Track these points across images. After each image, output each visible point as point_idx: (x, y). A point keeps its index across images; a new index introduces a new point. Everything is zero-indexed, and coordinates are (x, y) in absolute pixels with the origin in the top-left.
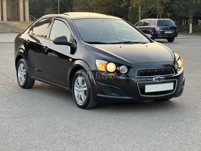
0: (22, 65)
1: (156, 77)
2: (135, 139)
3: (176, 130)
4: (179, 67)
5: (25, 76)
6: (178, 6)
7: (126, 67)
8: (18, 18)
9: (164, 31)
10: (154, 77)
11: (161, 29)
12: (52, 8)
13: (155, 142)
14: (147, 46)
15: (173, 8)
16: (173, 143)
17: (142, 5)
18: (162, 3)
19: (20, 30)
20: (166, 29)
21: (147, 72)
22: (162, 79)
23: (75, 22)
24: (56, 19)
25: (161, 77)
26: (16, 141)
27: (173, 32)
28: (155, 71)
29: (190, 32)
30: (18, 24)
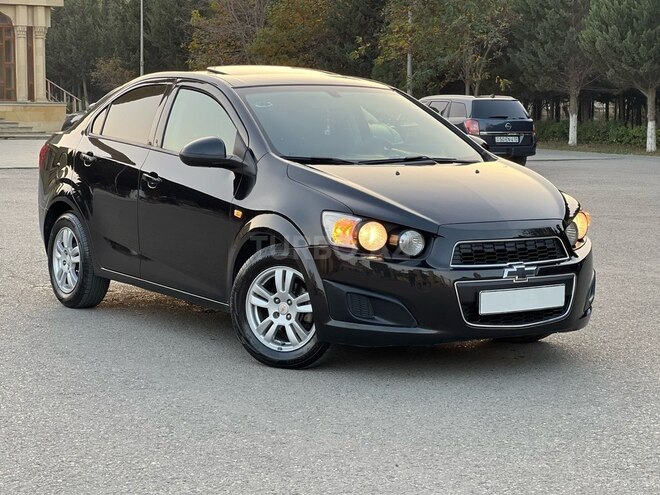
0: (66, 234)
1: (510, 266)
2: (458, 453)
3: (580, 429)
4: (579, 237)
5: (77, 268)
6: (531, 57)
7: (417, 234)
8: (9, 89)
9: (493, 137)
10: (505, 267)
11: (484, 128)
12: (118, 60)
13: (524, 464)
14: (477, 172)
15: (517, 63)
16: (580, 465)
17: (417, 54)
18: (480, 47)
19: (19, 131)
20: (501, 128)
21: (483, 252)
22: (530, 272)
23: (247, 97)
24: (182, 87)
25: (527, 266)
26: (88, 462)
27: (522, 138)
28: (508, 249)
29: (570, 142)
30: (9, 109)
